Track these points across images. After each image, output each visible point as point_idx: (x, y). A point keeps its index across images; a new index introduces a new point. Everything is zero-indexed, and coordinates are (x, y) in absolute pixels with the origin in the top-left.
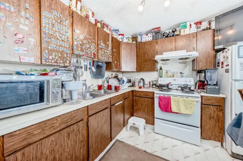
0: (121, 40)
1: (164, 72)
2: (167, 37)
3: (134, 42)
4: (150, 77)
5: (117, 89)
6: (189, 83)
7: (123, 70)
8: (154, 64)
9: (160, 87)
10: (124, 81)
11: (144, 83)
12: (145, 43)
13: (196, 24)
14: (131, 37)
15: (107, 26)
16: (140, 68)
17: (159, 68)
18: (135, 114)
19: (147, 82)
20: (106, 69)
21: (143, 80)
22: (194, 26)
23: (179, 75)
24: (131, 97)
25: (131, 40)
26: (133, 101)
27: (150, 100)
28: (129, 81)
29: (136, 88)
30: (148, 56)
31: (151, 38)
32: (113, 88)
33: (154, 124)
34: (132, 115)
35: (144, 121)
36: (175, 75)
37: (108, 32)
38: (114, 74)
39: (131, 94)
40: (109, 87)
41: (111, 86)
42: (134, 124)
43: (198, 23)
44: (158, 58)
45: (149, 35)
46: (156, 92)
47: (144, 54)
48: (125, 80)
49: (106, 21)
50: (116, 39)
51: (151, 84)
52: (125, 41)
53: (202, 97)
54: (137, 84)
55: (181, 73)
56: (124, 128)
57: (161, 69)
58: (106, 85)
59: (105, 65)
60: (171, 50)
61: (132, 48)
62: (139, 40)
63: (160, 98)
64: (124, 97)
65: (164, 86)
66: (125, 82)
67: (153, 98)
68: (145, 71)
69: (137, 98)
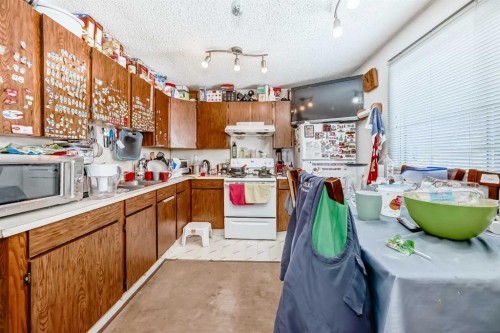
0: (169, 94)
1: (239, 149)
2: (242, 100)
3: (193, 100)
4: (217, 157)
5: (163, 177)
6: (268, 166)
7: (172, 146)
8: (225, 138)
9: (233, 172)
10: (175, 165)
11: (209, 168)
12: (211, 104)
13: (275, 89)
14: (187, 89)
15: (147, 71)
16: (203, 144)
17: (231, 144)
18: (194, 219)
19: (213, 166)
20: (143, 145)
21: (208, 162)
22: (272, 93)
23: (258, 154)
24: (188, 191)
25: (187, 95)
26: (191, 197)
27: (218, 192)
28: (184, 165)
29: (197, 176)
30: (215, 124)
31: (221, 98)
32: (157, 177)
33: (223, 227)
34: (189, 220)
35: (209, 225)
36: (253, 155)
37: (148, 80)
38: (156, 153)
39: (187, 185)
40: (149, 176)
41: (152, 173)
42: (193, 231)
43: (277, 90)
44: (229, 129)
45: (218, 92)
46: (226, 179)
47: (210, 121)
48: (178, 163)
49: (145, 62)
50: (161, 93)
51: (220, 168)
52: (177, 95)
53: (278, 180)
54: (197, 169)
55: (260, 152)
56: (177, 242)
57: (234, 145)
58: (141, 172)
59: (140, 138)
60: (247, 120)
61: (188, 110)
62: (202, 98)
63: (231, 188)
64: (177, 189)
65: (238, 171)
66: (177, 167)
67: (222, 189)
68: (211, 148)
69: (198, 191)
